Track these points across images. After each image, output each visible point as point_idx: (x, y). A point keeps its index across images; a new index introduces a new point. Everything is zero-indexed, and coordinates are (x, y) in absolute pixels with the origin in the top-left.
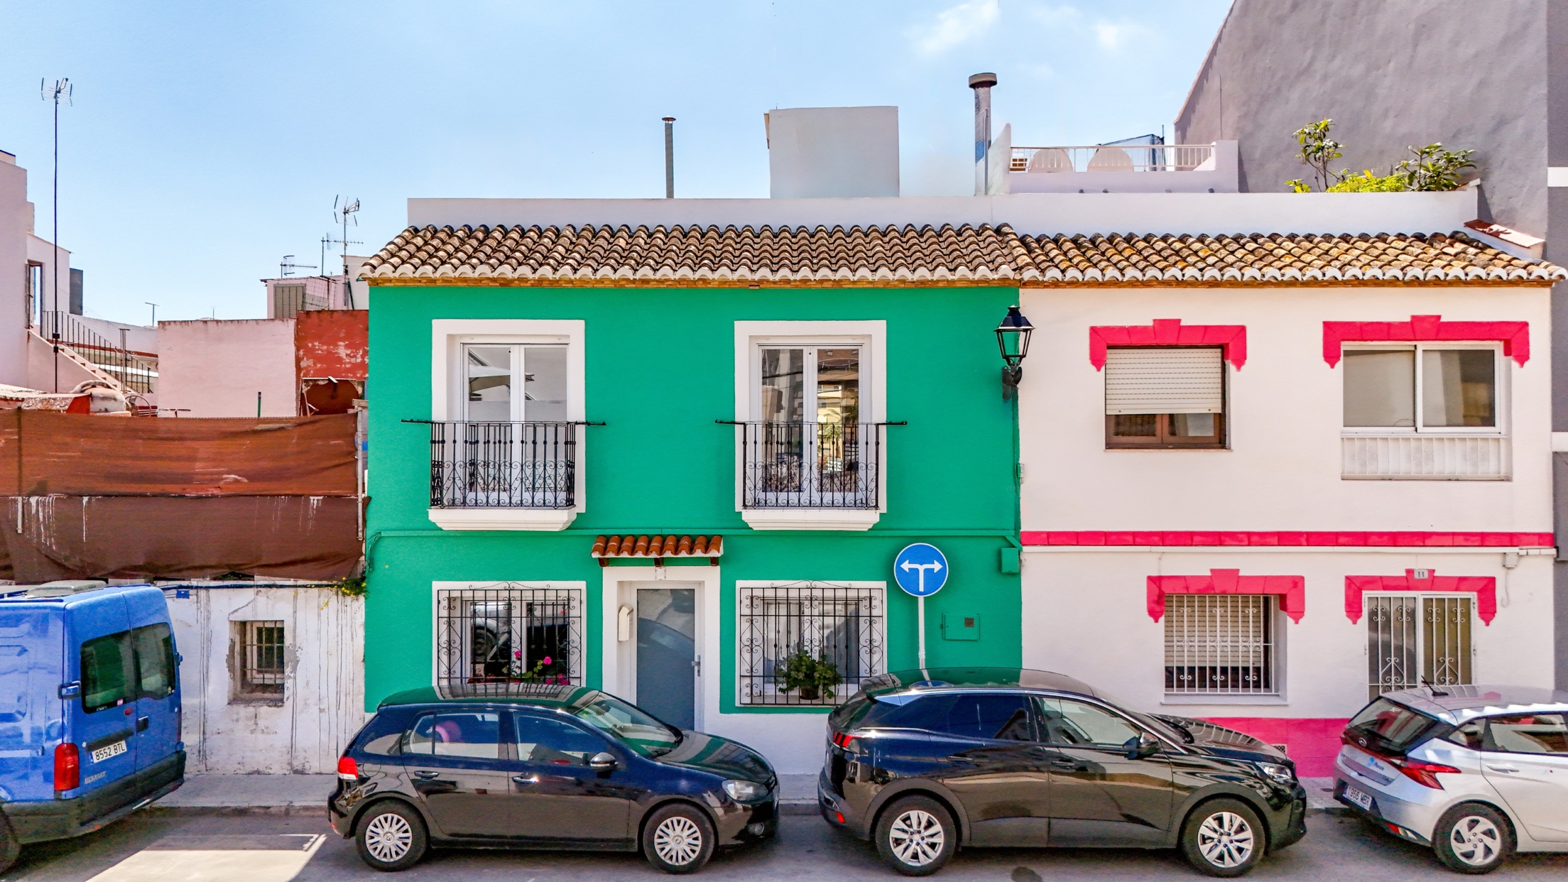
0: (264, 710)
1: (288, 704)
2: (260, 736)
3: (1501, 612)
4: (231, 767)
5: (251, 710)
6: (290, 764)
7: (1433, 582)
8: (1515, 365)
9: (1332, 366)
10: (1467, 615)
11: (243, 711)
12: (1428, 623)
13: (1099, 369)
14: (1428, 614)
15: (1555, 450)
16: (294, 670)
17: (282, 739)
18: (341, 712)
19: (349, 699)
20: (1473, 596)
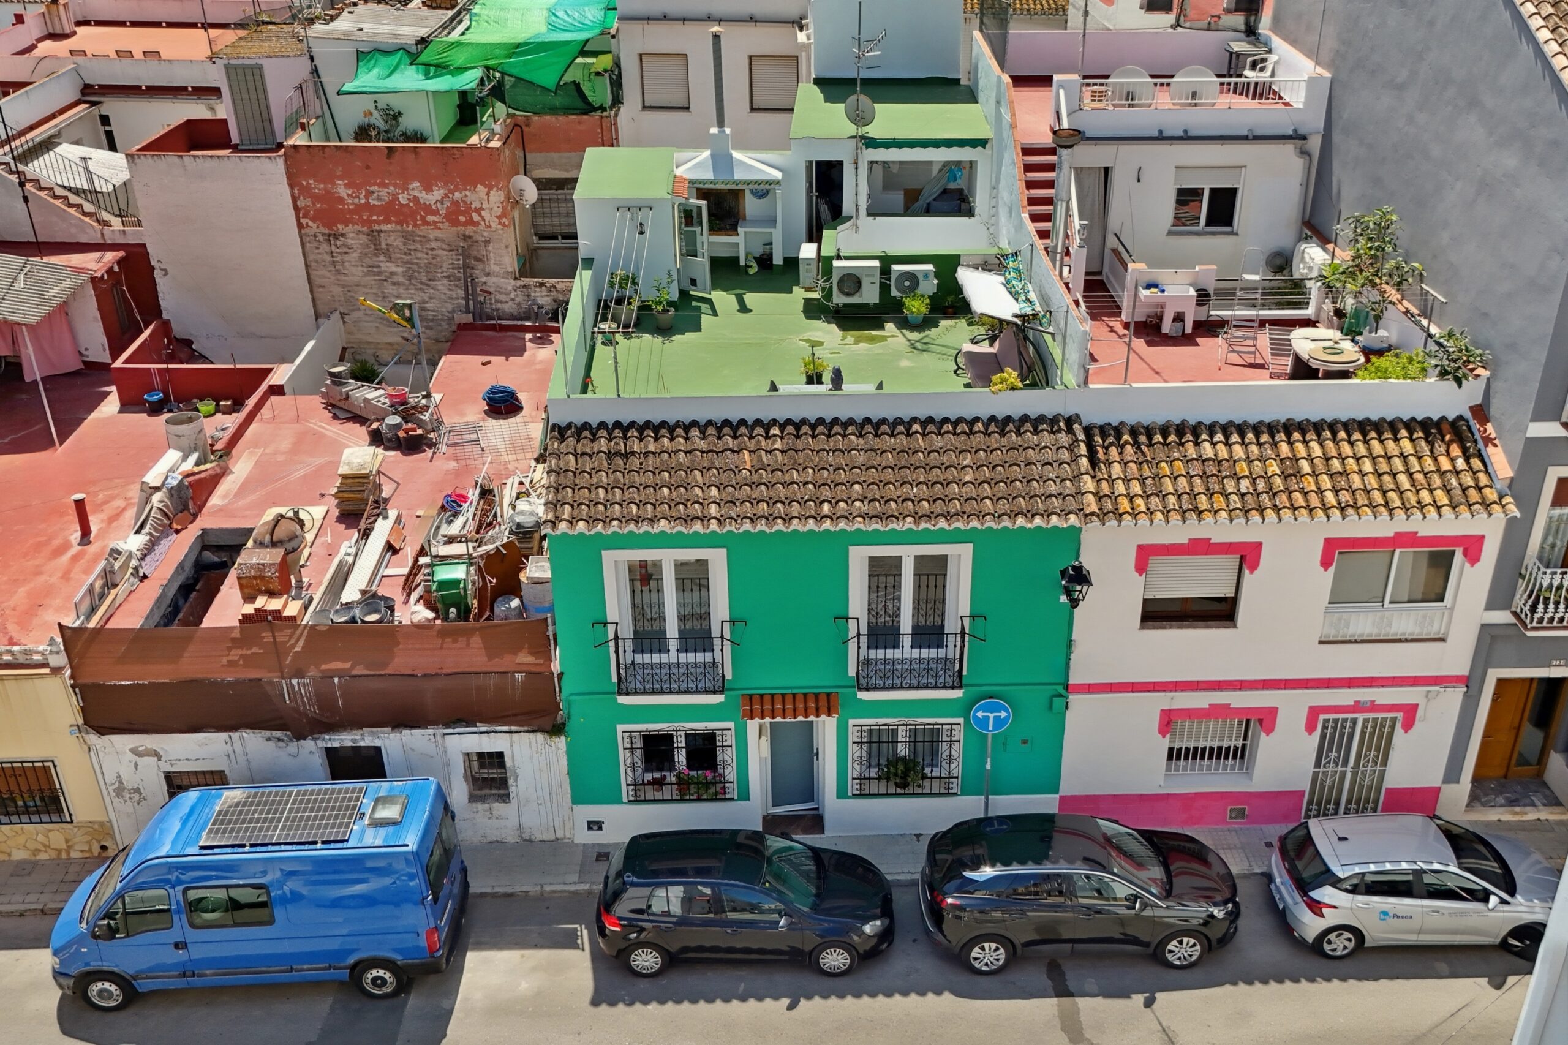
0: (496, 805)
1: (514, 802)
2: (494, 820)
3: (1418, 724)
4: (476, 839)
5: (486, 806)
6: (520, 836)
7: (1373, 707)
8: (1467, 565)
9: (1326, 570)
10: (1393, 727)
11: (480, 807)
12: (1363, 733)
13: (1141, 575)
14: (1364, 727)
15: (1483, 622)
16: (516, 780)
17: (513, 822)
18: (555, 805)
19: (560, 797)
20: (1400, 715)
